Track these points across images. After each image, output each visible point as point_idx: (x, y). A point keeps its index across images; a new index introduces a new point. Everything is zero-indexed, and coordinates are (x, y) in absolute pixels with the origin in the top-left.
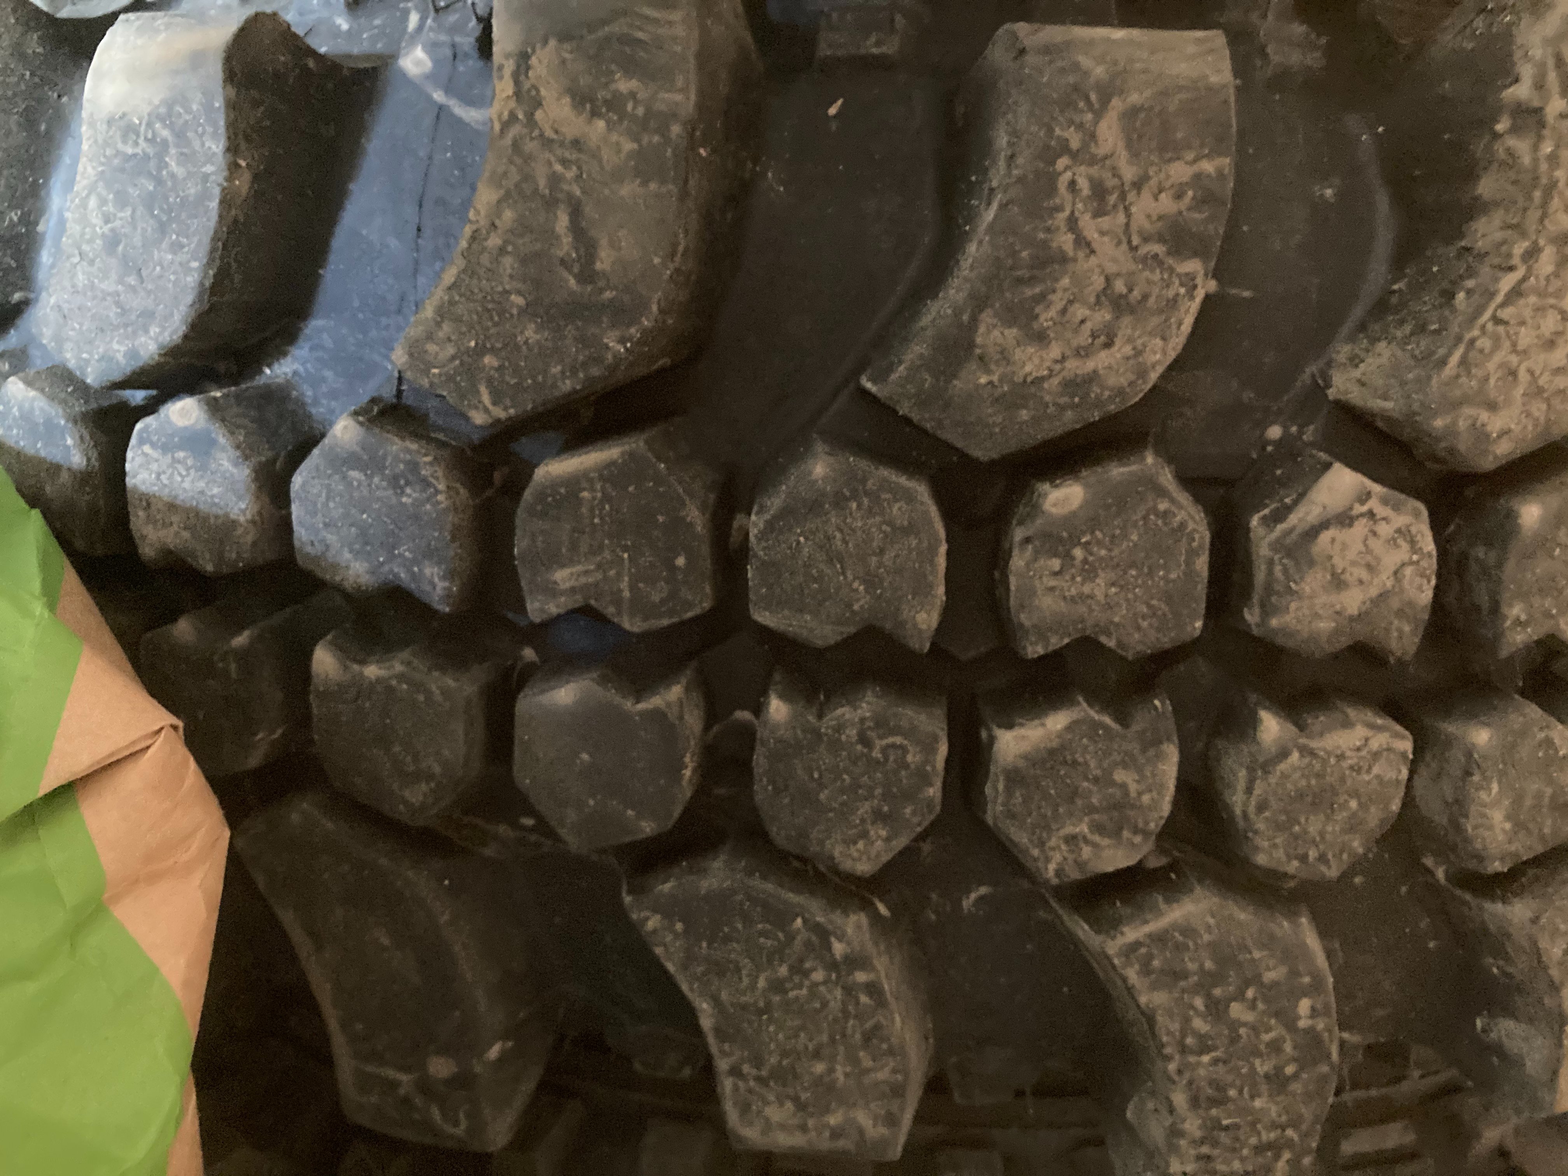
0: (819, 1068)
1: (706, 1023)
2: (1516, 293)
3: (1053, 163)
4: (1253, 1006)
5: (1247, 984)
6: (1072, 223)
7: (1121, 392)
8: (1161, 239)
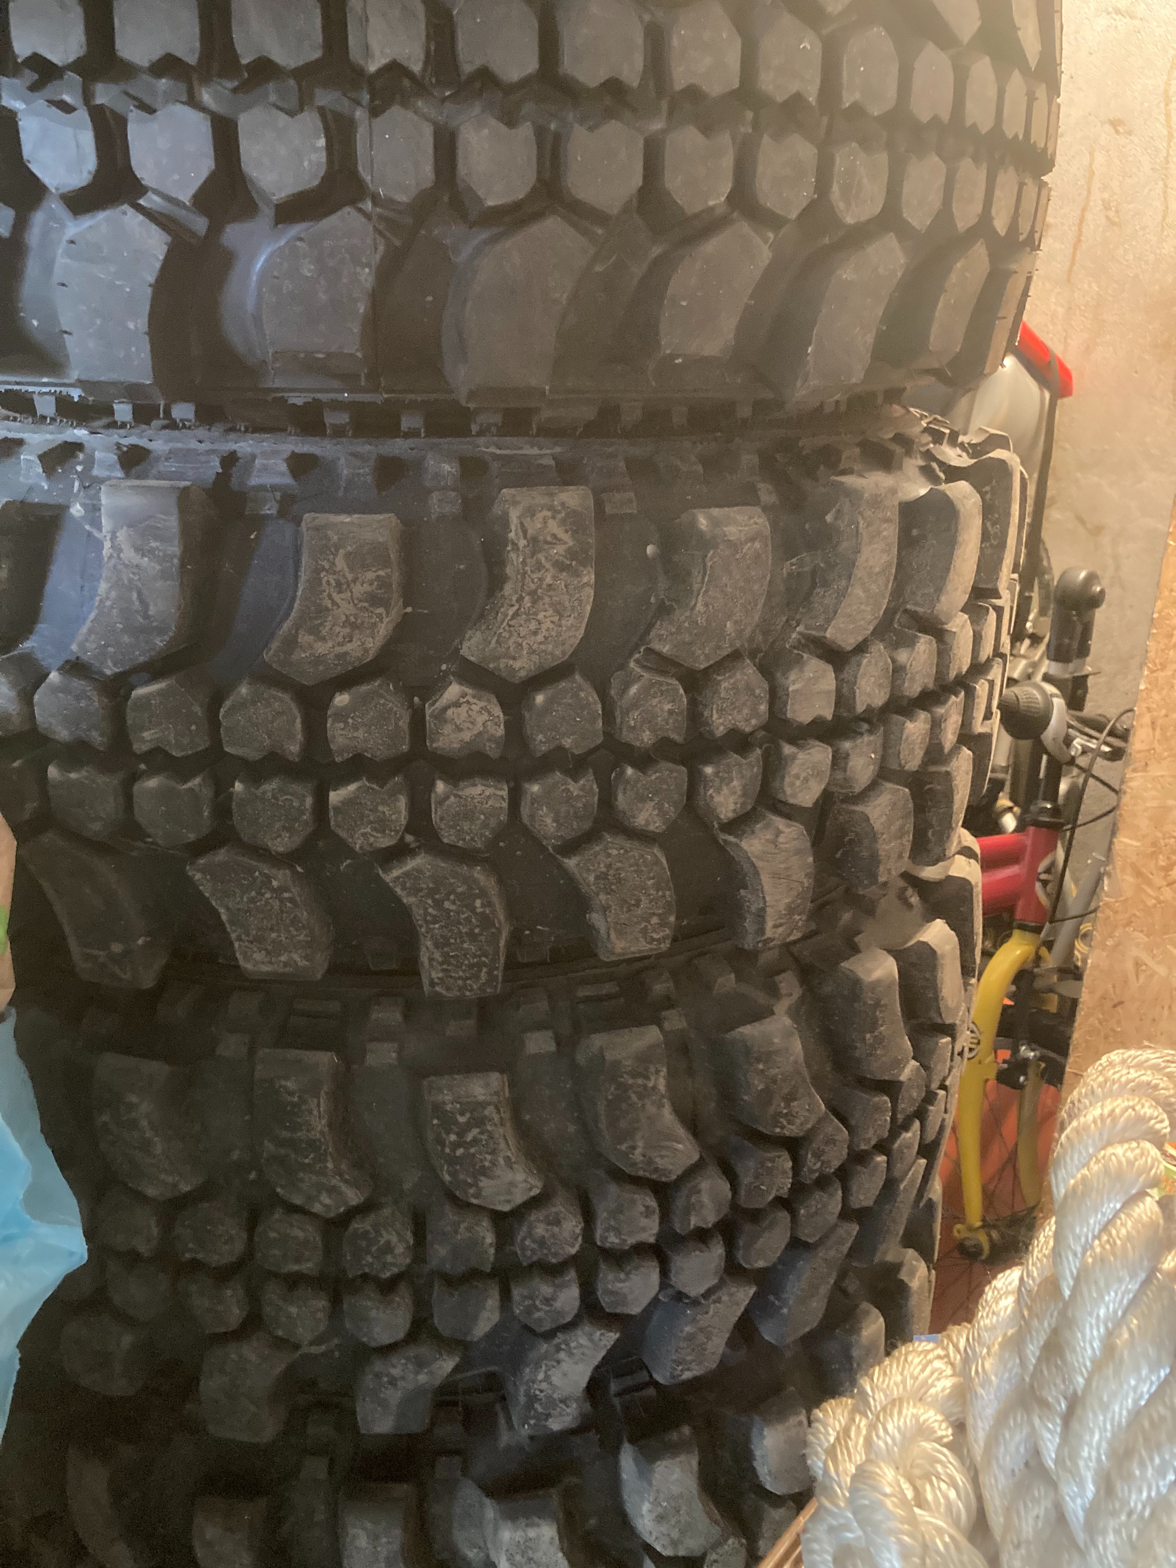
0: (274, 935)
1: (224, 917)
2: (516, 615)
3: (319, 574)
4: (454, 903)
5: (449, 894)
6: (330, 596)
7: (358, 659)
8: (366, 601)
